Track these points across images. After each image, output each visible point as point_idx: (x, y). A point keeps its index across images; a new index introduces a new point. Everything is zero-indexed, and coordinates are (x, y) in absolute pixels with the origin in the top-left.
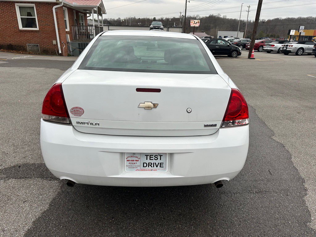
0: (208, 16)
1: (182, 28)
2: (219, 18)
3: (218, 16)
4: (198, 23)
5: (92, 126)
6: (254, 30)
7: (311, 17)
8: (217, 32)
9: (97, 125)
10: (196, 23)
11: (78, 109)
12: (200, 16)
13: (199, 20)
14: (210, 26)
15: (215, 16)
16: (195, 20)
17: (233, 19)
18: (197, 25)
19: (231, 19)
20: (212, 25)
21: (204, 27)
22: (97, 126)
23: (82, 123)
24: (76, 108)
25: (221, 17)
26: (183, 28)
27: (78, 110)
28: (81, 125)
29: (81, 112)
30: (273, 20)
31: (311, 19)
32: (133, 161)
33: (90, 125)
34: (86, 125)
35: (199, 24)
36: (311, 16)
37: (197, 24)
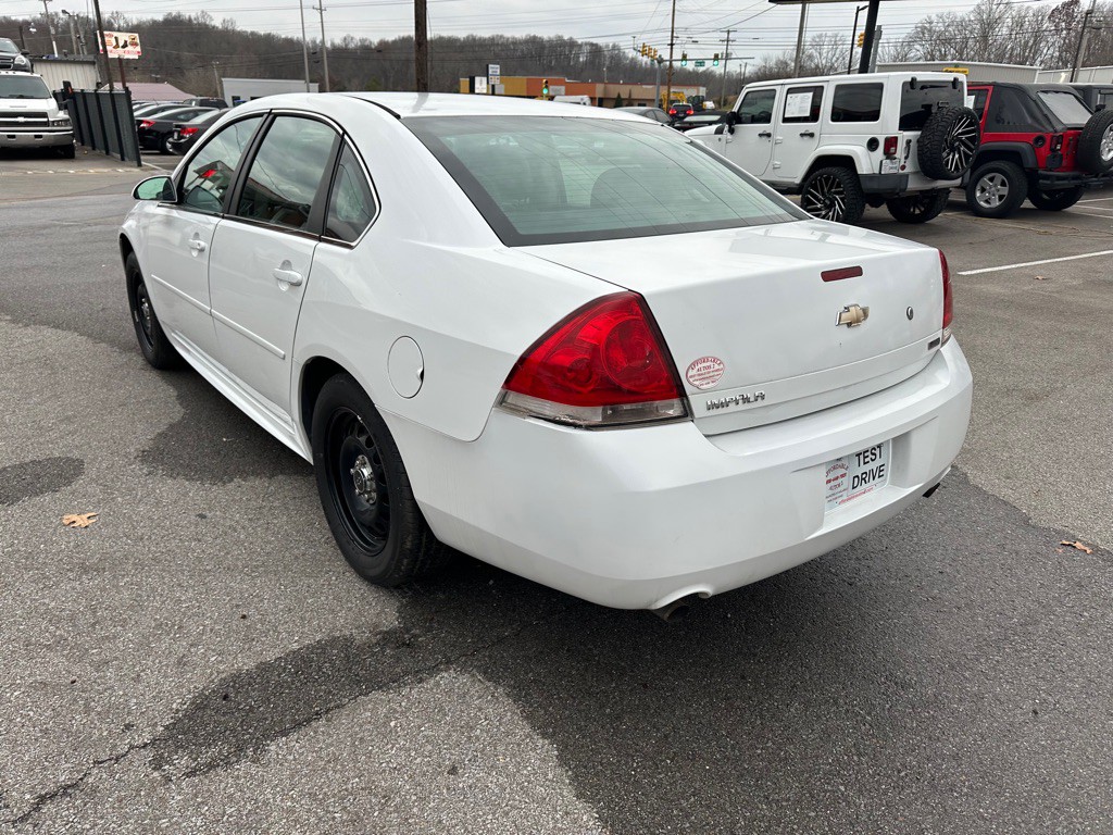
0: (160, 18)
1: (93, 63)
2: (206, 26)
3: (201, 20)
4: (136, 44)
5: (747, 406)
6: (418, 80)
7: (501, 37)
8: (221, 82)
9: (759, 399)
10: (125, 46)
11: (708, 364)
12: (126, 16)
13: (137, 35)
14: (178, 58)
15: (190, 20)
16: (115, 34)
17: (262, 33)
18: (132, 53)
19: (252, 33)
20: (186, 55)
21: (156, 62)
22: (760, 403)
23: (722, 405)
24: (704, 360)
25: (213, 23)
26: (100, 66)
27: (709, 367)
28: (721, 411)
29: (717, 370)
30: (394, 42)
31: (503, 44)
32: (837, 478)
33: (742, 406)
34: (732, 407)
35: (138, 49)
36: (500, 34)
37: (130, 48)
